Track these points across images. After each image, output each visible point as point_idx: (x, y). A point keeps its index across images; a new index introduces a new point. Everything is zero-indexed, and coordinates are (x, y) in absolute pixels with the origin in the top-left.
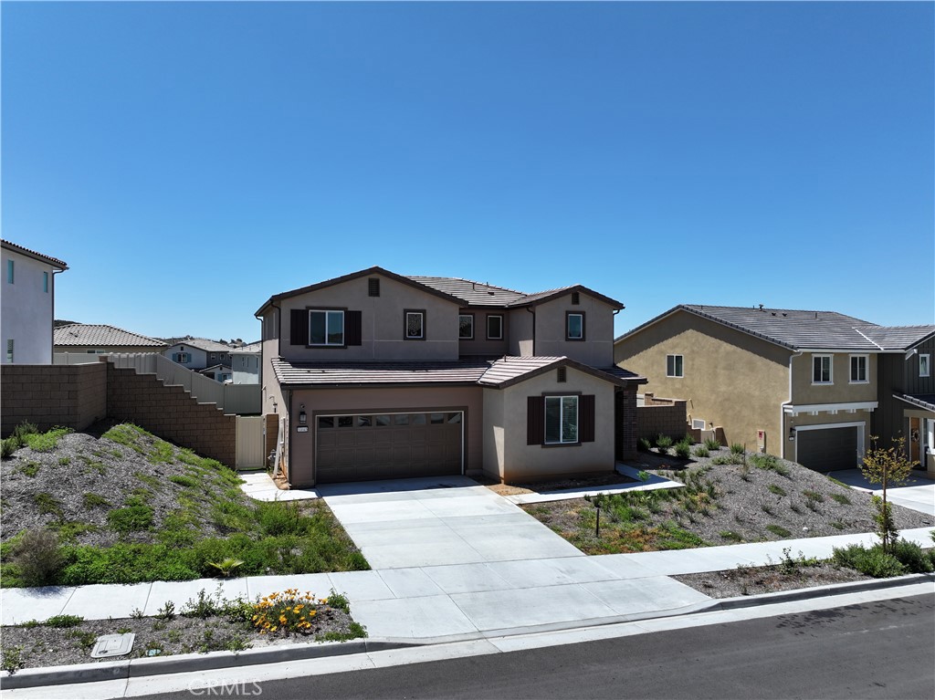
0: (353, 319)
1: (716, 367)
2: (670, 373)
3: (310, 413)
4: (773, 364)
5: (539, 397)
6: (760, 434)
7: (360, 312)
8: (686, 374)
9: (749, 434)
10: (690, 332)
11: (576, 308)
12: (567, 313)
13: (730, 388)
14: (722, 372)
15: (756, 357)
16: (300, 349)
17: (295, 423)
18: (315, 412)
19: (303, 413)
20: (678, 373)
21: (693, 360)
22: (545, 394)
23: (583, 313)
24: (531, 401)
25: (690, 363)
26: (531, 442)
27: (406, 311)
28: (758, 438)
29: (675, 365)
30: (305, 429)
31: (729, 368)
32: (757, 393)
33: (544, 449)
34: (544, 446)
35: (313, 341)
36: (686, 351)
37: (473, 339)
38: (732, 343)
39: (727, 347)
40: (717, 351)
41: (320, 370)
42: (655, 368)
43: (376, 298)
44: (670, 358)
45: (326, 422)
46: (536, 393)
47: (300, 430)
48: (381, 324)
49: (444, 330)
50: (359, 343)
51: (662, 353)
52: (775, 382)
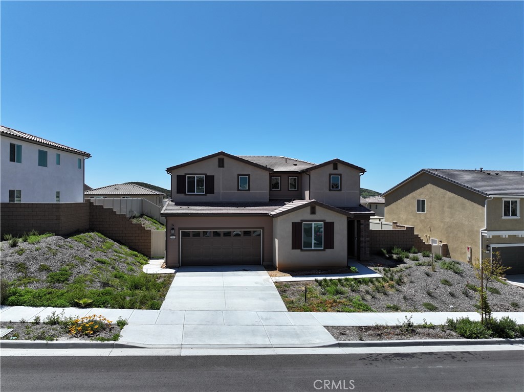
0: (210, 180)
1: (443, 207)
2: (418, 210)
3: (176, 229)
4: (476, 205)
5: (299, 223)
6: (468, 248)
7: (213, 176)
8: (427, 211)
9: (461, 248)
10: (429, 186)
11: (335, 172)
12: (330, 175)
13: (452, 220)
14: (447, 210)
15: (466, 201)
16: (182, 195)
17: (169, 234)
18: (180, 229)
19: (173, 229)
20: (423, 211)
21: (431, 202)
22: (302, 221)
23: (340, 175)
24: (294, 224)
25: (429, 204)
26: (293, 248)
27: (239, 175)
28: (467, 251)
29: (421, 206)
30: (174, 237)
31: (451, 207)
32: (466, 223)
33: (303, 253)
34: (302, 250)
35: (188, 192)
36: (427, 197)
37: (280, 190)
38: (452, 192)
39: (450, 194)
40: (444, 197)
41: (186, 207)
42: (411, 207)
43: (221, 169)
44: (419, 201)
45: (185, 234)
46: (297, 220)
47: (171, 237)
48: (224, 182)
49: (261, 186)
50: (213, 192)
51: (414, 198)
52: (477, 216)
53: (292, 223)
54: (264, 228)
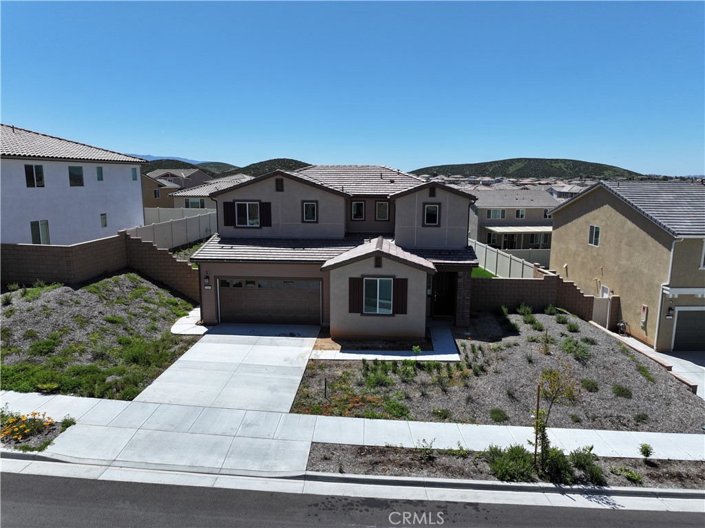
0: (265, 209)
1: (621, 242)
2: (591, 242)
3: (212, 277)
4: (660, 246)
5: (359, 278)
6: (644, 308)
7: (270, 203)
8: (601, 244)
9: (636, 307)
10: (607, 208)
11: (432, 199)
12: (424, 204)
13: (629, 263)
14: (625, 246)
15: (649, 238)
16: (231, 228)
17: (203, 284)
18: (216, 277)
19: (207, 277)
20: (596, 243)
21: (606, 232)
22: (363, 276)
23: (439, 204)
24: (352, 281)
25: (604, 235)
26: (351, 311)
27: (303, 202)
28: (642, 312)
29: (594, 235)
30: (210, 288)
31: (629, 244)
32: (646, 271)
33: (363, 317)
34: (362, 314)
35: (238, 224)
36: (603, 224)
37: (364, 220)
38: (634, 222)
39: (630, 224)
40: (623, 227)
41: (229, 246)
42: (582, 235)
43: (280, 193)
44: (592, 228)
45: (224, 284)
46: (357, 275)
47: (206, 287)
48: (285, 211)
49: (333, 218)
50: (269, 224)
51: (587, 222)
52: (660, 263)
53: (350, 278)
54: (322, 278)
